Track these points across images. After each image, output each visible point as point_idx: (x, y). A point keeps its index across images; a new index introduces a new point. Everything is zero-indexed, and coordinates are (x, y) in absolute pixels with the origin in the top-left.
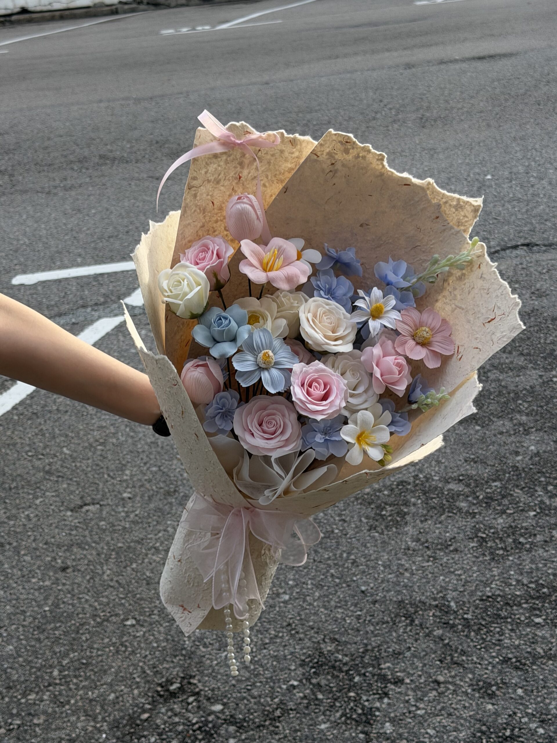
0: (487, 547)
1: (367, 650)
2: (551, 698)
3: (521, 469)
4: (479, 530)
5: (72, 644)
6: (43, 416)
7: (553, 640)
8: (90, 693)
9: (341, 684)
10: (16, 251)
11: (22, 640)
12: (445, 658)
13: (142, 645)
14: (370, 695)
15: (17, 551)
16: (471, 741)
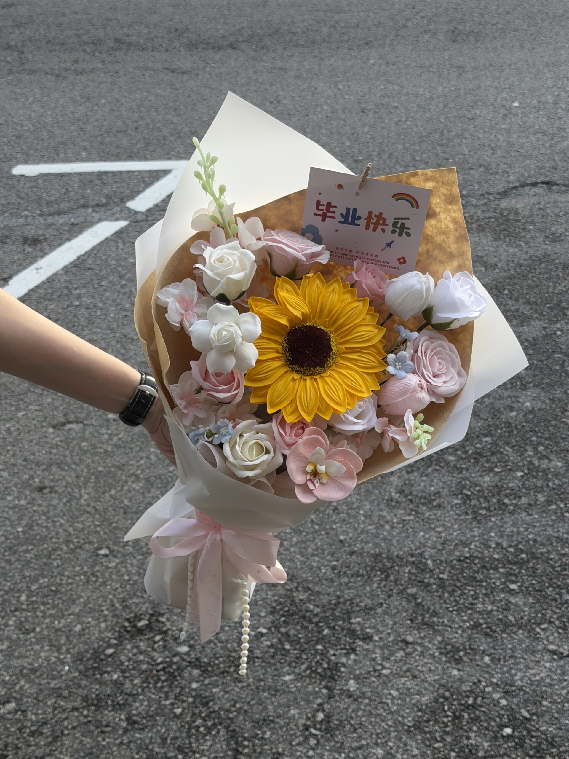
0: (470, 505)
1: (339, 603)
2: (517, 669)
3: (513, 425)
4: (464, 487)
5: (42, 569)
7: (526, 609)
8: (56, 622)
9: (310, 635)
12: (416, 617)
13: (114, 577)
14: (337, 650)
16: (433, 707)
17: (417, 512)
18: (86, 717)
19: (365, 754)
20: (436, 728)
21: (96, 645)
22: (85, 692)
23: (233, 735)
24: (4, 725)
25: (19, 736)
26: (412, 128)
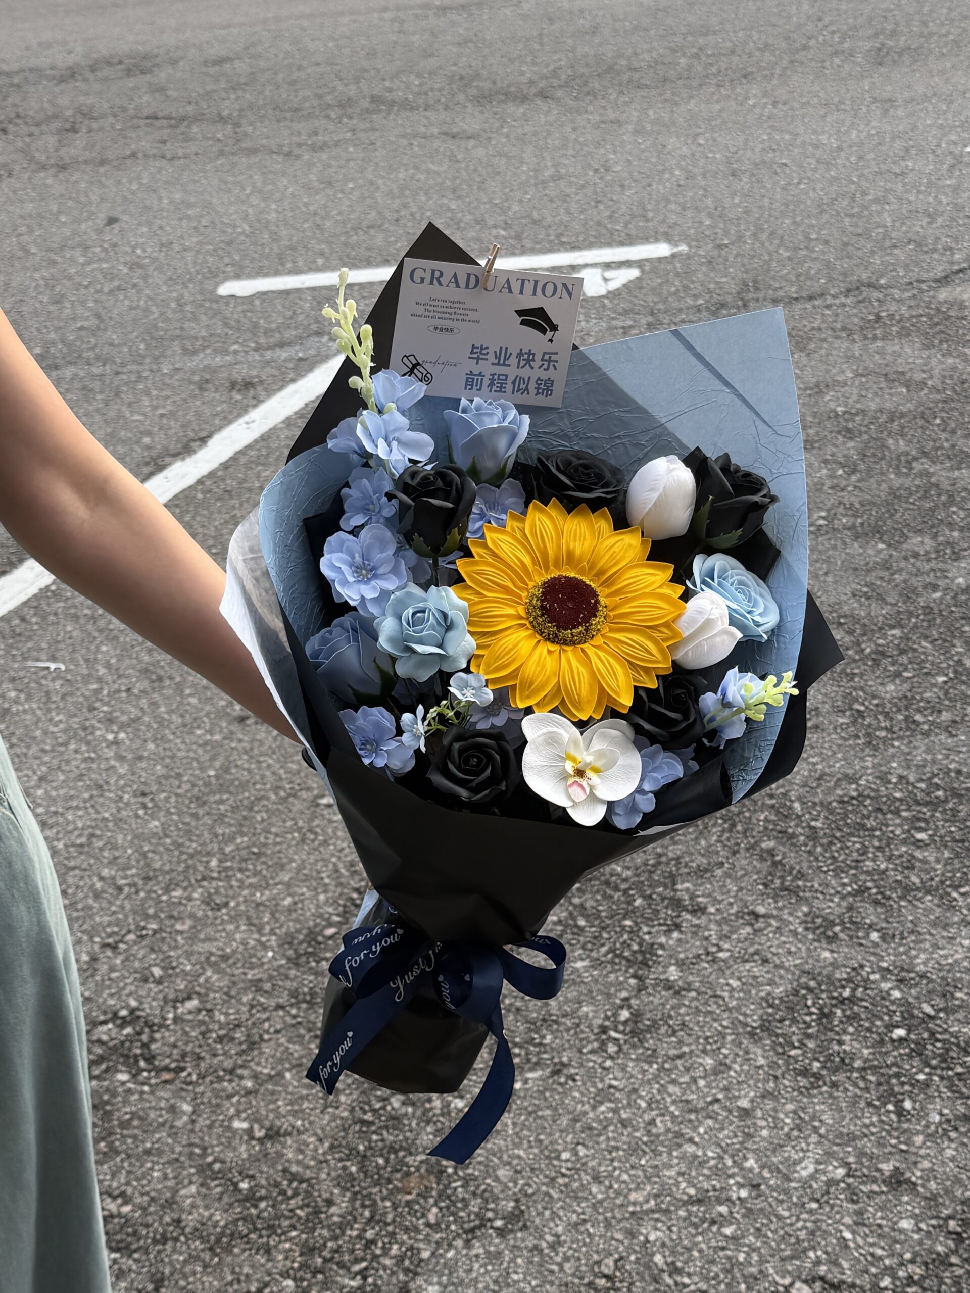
0: (863, 725)
1: (659, 863)
2: (920, 949)
3: (936, 611)
4: (856, 700)
5: (241, 825)
6: (239, 495)
7: (939, 866)
8: (258, 894)
9: (614, 907)
10: (229, 244)
11: (172, 814)
12: (772, 881)
14: (653, 926)
15: (179, 688)
16: (790, 1001)
18: (294, 1017)
19: (687, 1064)
20: (794, 1029)
21: (311, 923)
22: (295, 984)
24: (182, 1029)
25: (202, 1042)
26: (807, 194)
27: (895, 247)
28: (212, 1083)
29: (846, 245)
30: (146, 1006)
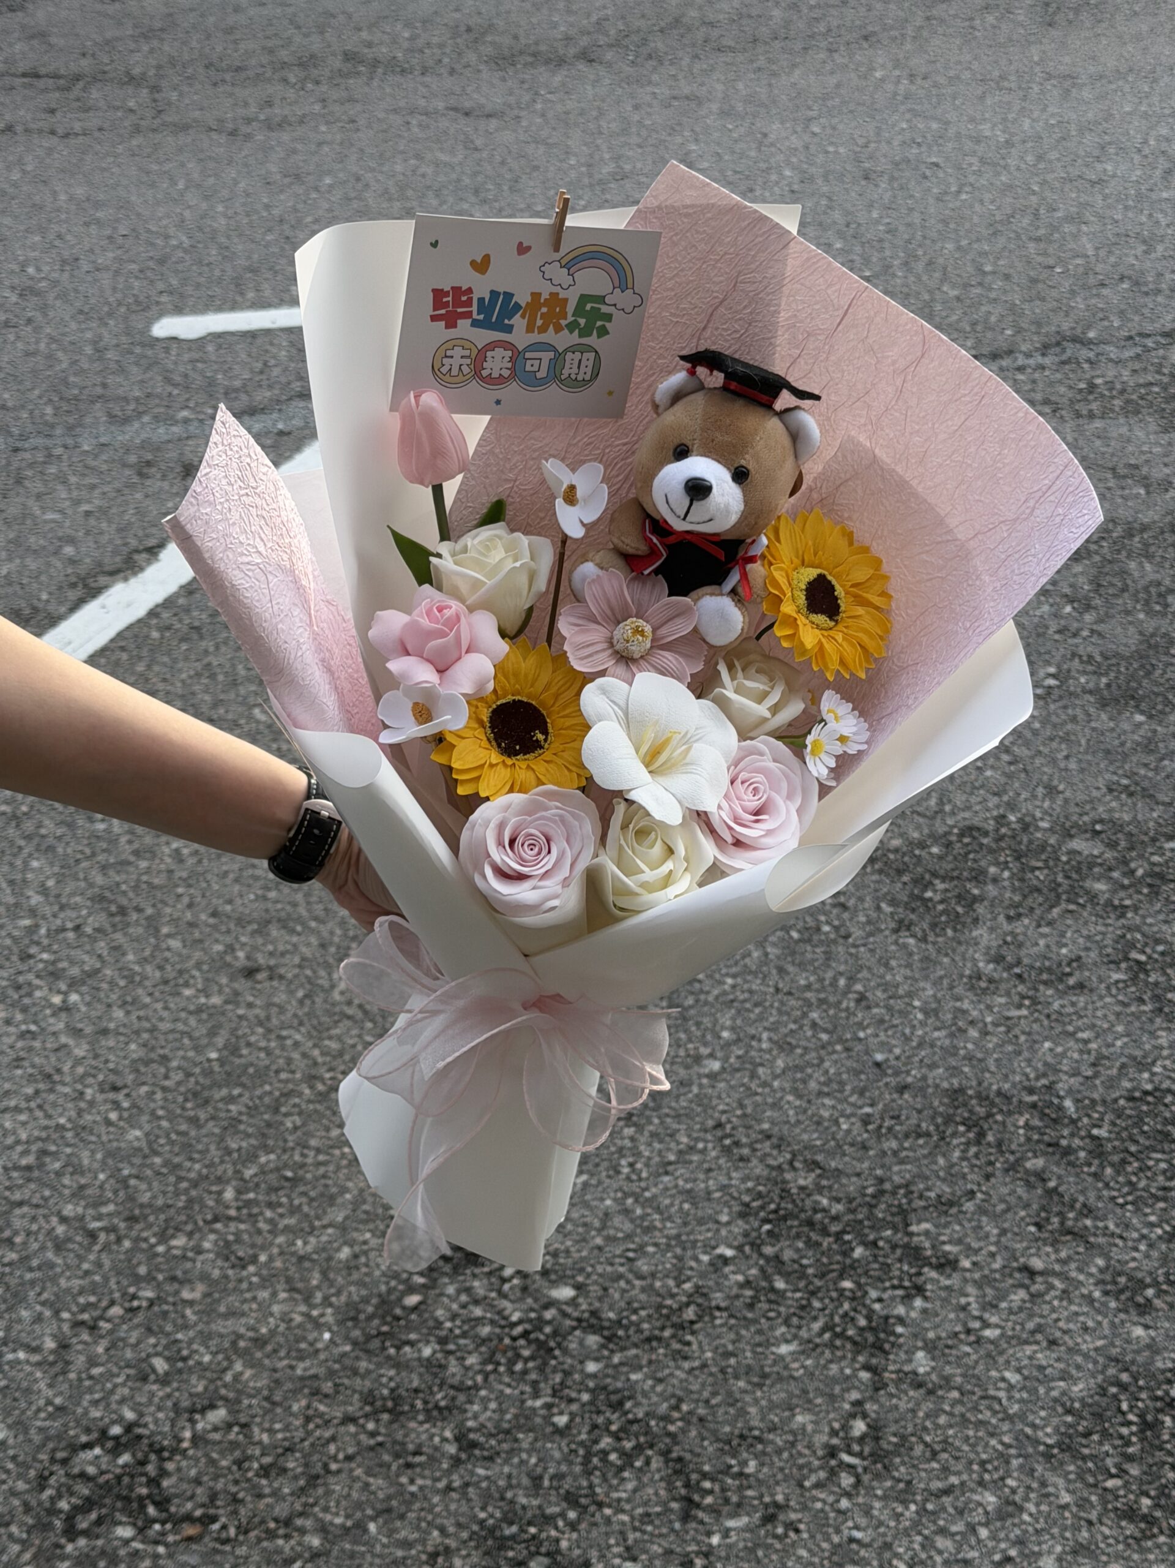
0: (1147, 983)
1: (882, 1192)
4: (1132, 945)
5: (264, 1135)
8: (299, 1243)
9: (825, 1260)
11: (159, 1118)
12: (1048, 1219)
14: (885, 1290)
15: (153, 924)
16: (1097, 1404)
17: (1035, 1001)
18: (373, 1434)
19: (960, 1504)
20: (1107, 1447)
22: (368, 1383)
23: (679, 1467)
24: (207, 1455)
25: (238, 1476)
26: (971, 206)
27: (1103, 285)
28: (259, 1540)
29: (1034, 281)
30: (148, 1419)
